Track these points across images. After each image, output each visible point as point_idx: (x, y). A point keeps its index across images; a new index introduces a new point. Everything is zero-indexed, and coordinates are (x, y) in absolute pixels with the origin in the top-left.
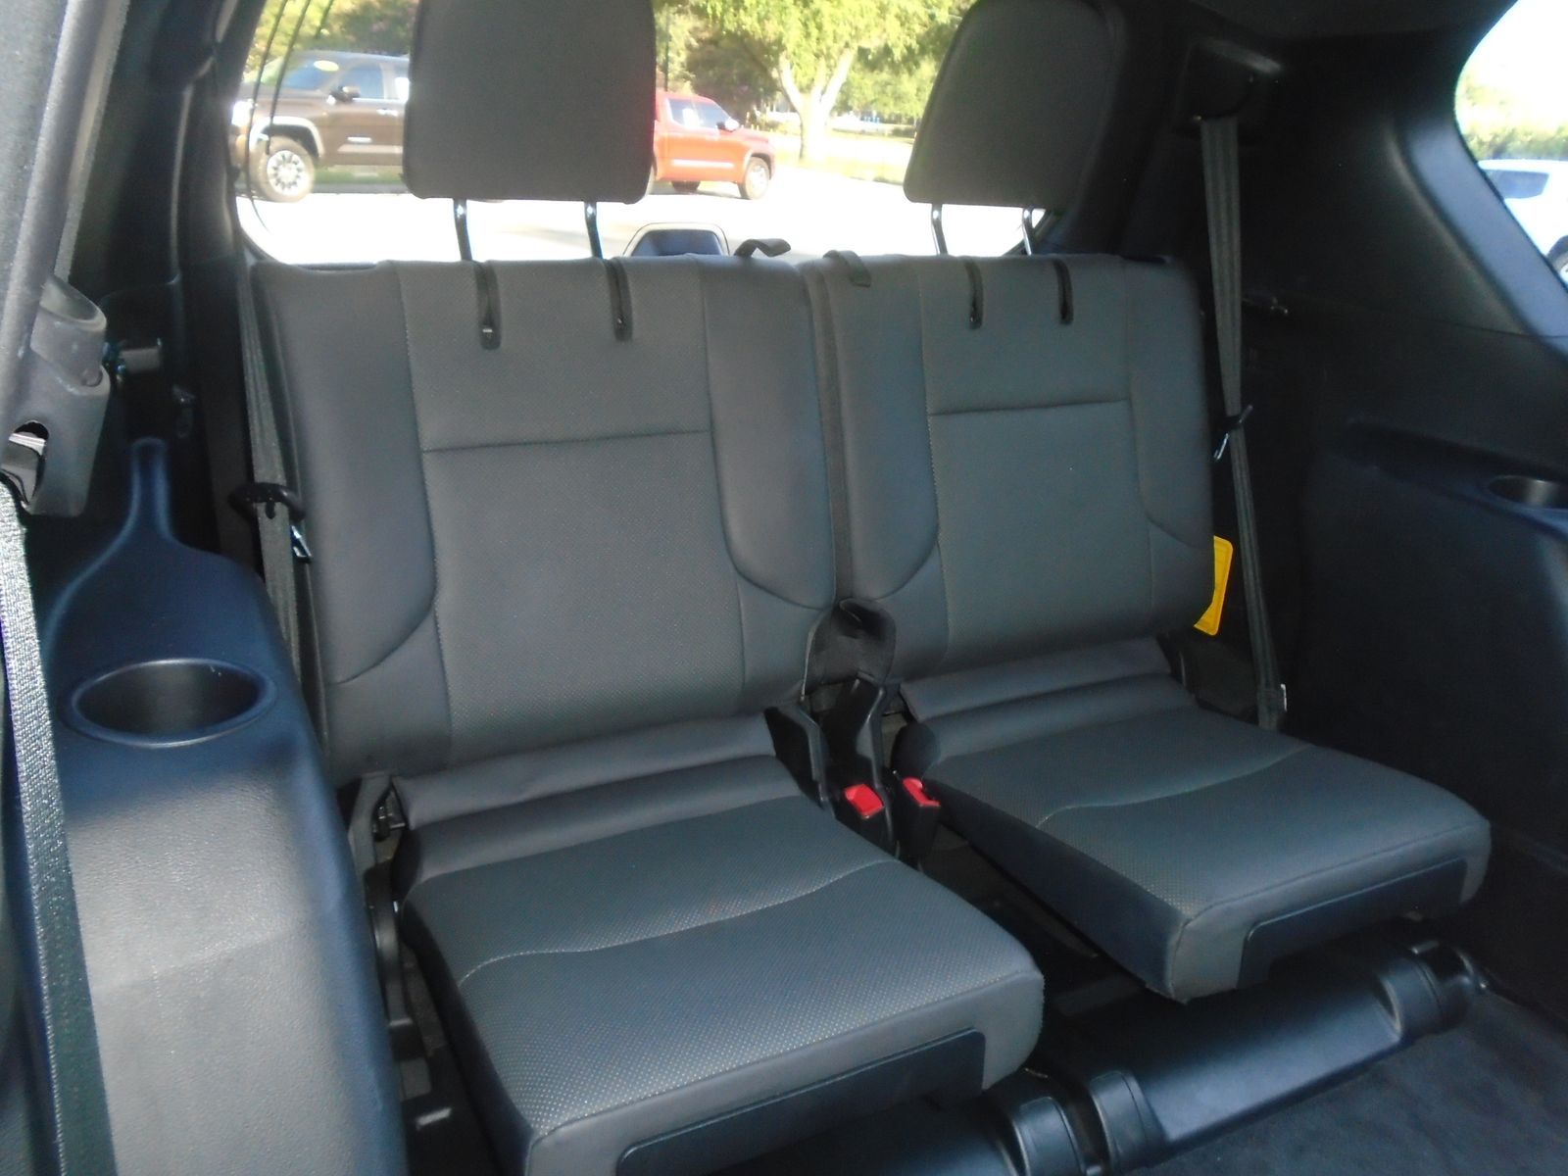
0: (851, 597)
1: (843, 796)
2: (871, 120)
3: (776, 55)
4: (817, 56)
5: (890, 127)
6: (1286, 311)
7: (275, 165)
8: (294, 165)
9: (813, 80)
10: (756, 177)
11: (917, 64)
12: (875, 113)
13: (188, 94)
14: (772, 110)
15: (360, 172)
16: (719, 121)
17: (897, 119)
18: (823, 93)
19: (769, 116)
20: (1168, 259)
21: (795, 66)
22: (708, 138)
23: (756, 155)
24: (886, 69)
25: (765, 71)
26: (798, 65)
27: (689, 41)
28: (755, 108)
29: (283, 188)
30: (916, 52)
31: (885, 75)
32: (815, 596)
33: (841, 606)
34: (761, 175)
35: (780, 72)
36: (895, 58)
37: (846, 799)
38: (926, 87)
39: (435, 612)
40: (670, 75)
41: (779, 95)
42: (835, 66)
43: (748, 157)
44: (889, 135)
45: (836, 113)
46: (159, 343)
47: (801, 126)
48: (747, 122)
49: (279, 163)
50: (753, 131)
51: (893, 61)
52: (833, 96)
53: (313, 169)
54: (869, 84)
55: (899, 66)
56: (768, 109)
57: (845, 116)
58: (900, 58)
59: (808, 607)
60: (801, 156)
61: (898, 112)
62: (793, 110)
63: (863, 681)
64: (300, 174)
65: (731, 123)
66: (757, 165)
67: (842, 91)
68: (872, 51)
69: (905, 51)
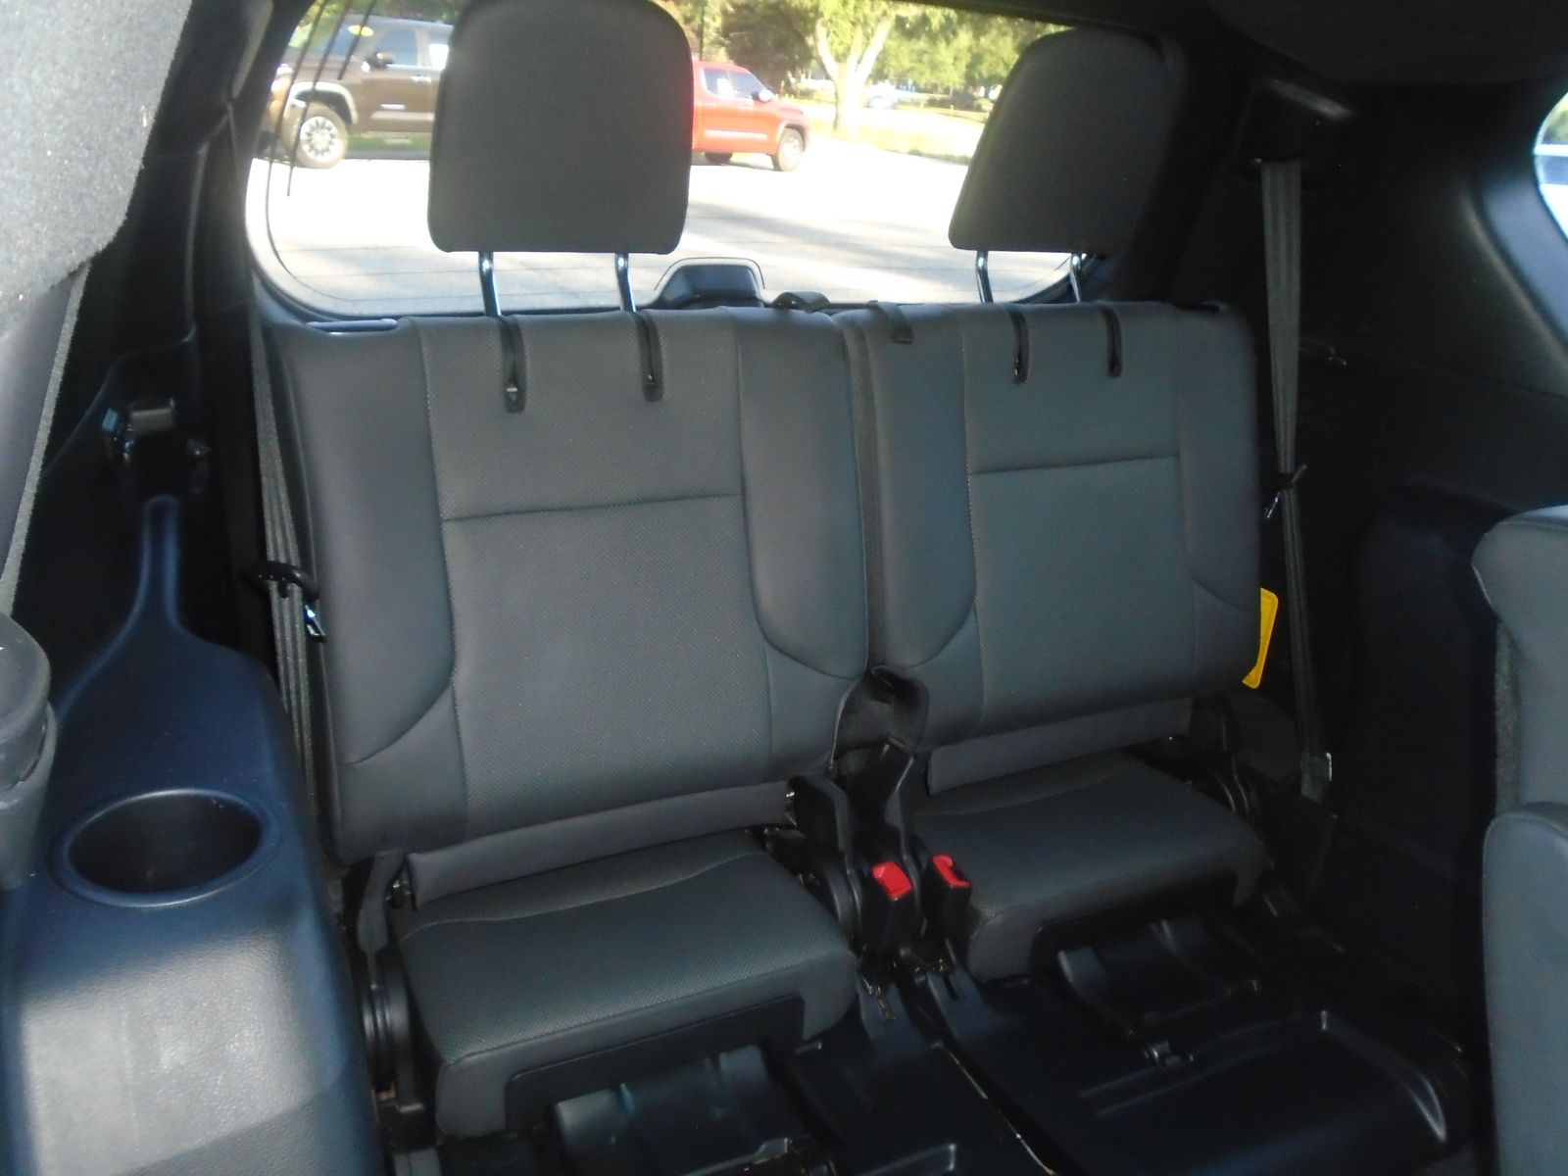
0: (883, 663)
1: (871, 874)
2: (907, 90)
3: (813, 22)
4: (854, 24)
5: (925, 97)
6: (1345, 363)
7: (308, 130)
8: (327, 131)
9: (849, 48)
10: (789, 150)
11: (955, 33)
12: (910, 82)
13: (203, 151)
14: (807, 77)
15: (393, 139)
16: (754, 90)
17: (933, 89)
18: (859, 62)
19: (805, 82)
20: (1223, 307)
21: (832, 34)
22: (742, 108)
23: (790, 127)
24: (924, 37)
25: (800, 39)
26: (834, 32)
27: (724, 4)
28: (790, 75)
29: (317, 154)
30: (955, 21)
31: (922, 44)
32: (847, 665)
33: (873, 672)
34: (795, 146)
35: (815, 39)
36: (933, 28)
37: (874, 879)
38: (962, 55)
39: (453, 687)
40: (705, 40)
41: (814, 63)
42: (873, 35)
43: (782, 127)
44: (925, 106)
45: (871, 82)
46: (172, 403)
47: (836, 94)
48: (782, 90)
49: (313, 129)
50: (788, 101)
51: (930, 30)
52: (869, 64)
53: (345, 134)
54: (905, 53)
55: (936, 35)
56: (803, 76)
57: (881, 84)
58: (938, 28)
59: (840, 677)
60: (835, 125)
61: (934, 81)
62: (828, 77)
63: (893, 746)
64: (334, 140)
65: (766, 94)
66: (791, 136)
67: (878, 59)
68: (910, 19)
69: (943, 20)
